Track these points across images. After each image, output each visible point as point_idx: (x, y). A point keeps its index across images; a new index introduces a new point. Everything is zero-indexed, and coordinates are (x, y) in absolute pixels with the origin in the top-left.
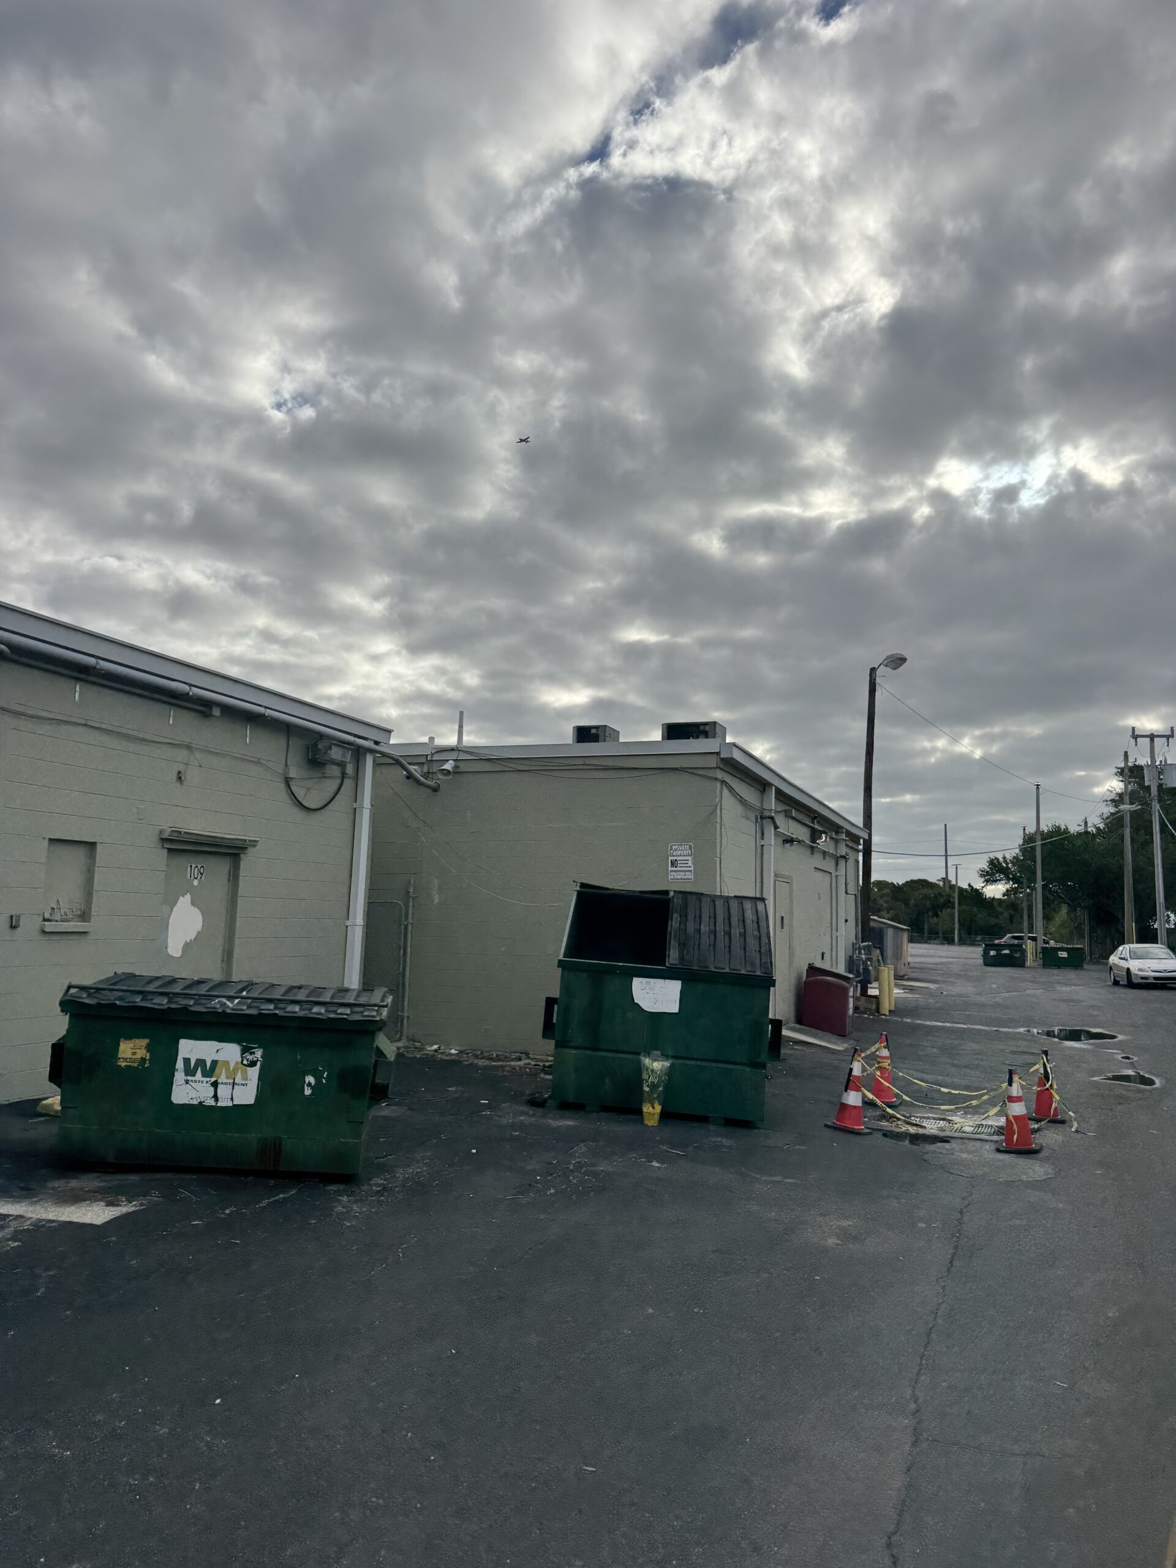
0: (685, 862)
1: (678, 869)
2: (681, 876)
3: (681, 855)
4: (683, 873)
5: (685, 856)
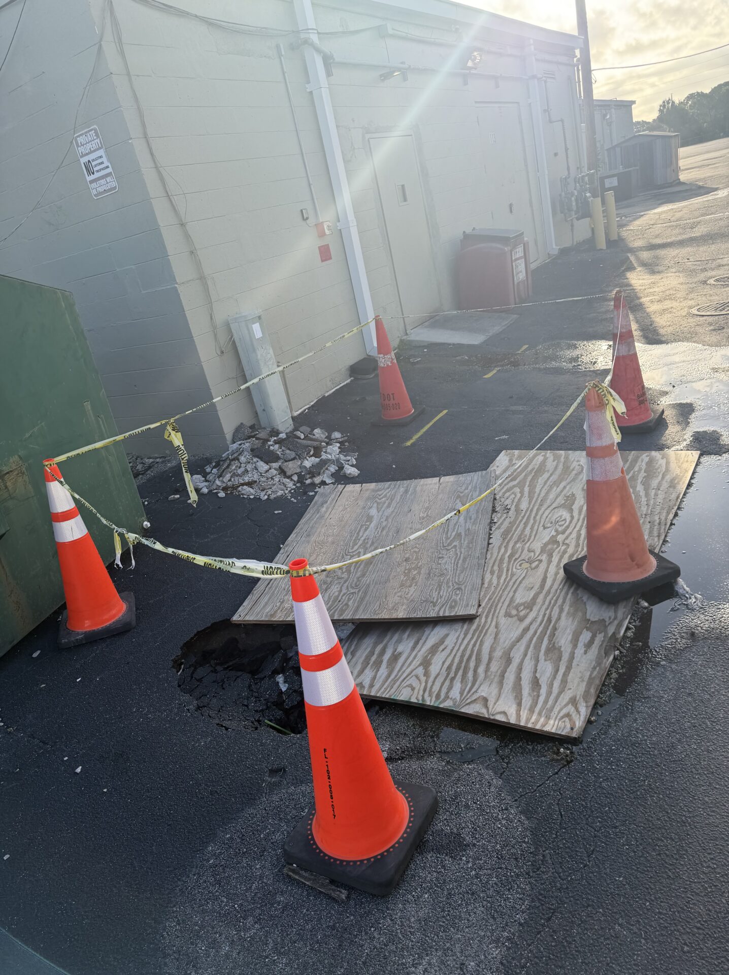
0: (99, 161)
1: (97, 175)
2: (102, 186)
3: (91, 152)
4: (103, 182)
5: (94, 151)
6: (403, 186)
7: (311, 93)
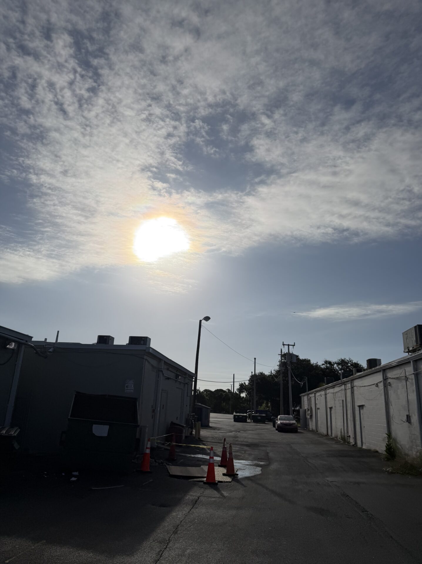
3: (130, 384)
4: (130, 390)
6: (163, 405)
7: (158, 380)
